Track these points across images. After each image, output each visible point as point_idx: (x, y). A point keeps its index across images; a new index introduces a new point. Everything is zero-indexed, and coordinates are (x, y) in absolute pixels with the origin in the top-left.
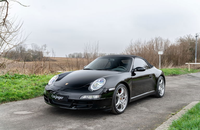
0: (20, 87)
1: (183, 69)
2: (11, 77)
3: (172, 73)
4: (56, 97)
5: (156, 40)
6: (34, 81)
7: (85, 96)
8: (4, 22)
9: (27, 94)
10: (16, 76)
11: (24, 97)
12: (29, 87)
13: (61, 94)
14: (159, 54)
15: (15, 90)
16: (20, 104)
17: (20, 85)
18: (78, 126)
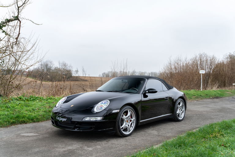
0: (33, 110)
1: (230, 91)
2: (26, 99)
3: (215, 95)
4: (60, 119)
5: (201, 56)
6: (49, 103)
7: (88, 118)
8: (16, 42)
9: (38, 117)
10: (30, 98)
11: (35, 120)
12: (42, 110)
13: (67, 116)
14: (200, 73)
15: (27, 112)
16: (29, 126)
17: (33, 107)
18: (78, 147)
